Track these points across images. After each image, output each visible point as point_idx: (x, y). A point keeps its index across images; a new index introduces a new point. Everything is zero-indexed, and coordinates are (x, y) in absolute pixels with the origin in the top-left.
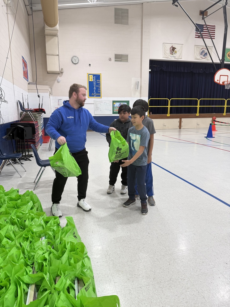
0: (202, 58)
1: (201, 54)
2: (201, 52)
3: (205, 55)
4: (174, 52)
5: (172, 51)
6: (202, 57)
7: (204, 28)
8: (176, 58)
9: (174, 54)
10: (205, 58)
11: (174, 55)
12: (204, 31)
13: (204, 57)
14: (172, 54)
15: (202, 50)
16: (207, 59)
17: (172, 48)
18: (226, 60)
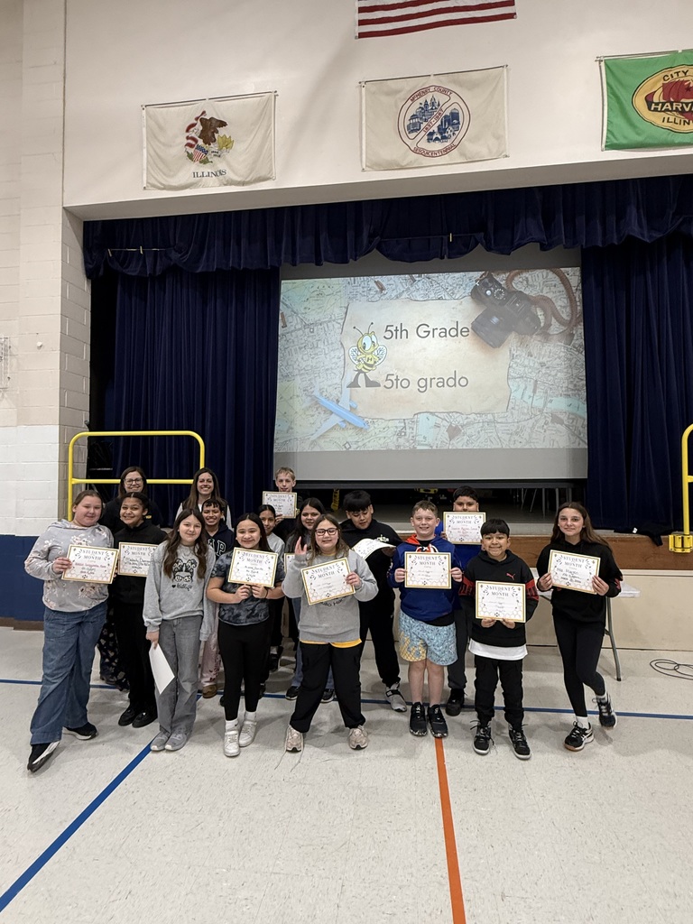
0: (427, 154)
1: (413, 128)
2: (413, 117)
3: (442, 130)
4: (214, 147)
5: (201, 142)
8: (230, 175)
9: (215, 159)
10: (447, 151)
11: (220, 165)
13: (437, 146)
14: (205, 162)
15: (422, 100)
16: (463, 154)
17: (199, 127)
18: (640, 139)
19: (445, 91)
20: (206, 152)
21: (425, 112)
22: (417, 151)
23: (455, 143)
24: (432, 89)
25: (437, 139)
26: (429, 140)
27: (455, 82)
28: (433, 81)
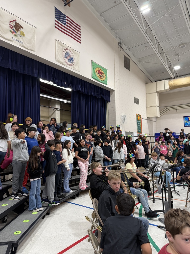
1: (66, 57)
2: (65, 54)
4: (18, 33)
5: (14, 29)
6: (67, 61)
7: (67, 21)
8: (24, 44)
9: (19, 37)
10: (71, 65)
12: (67, 24)
13: (69, 63)
14: (16, 36)
15: (67, 51)
16: (73, 68)
17: (14, 23)
18: (96, 78)
19: (71, 51)
20: (16, 33)
21: (67, 54)
22: (66, 62)
23: (73, 64)
24: (69, 50)
25: (69, 61)
26: (68, 61)
27: (72, 50)
28: (69, 48)
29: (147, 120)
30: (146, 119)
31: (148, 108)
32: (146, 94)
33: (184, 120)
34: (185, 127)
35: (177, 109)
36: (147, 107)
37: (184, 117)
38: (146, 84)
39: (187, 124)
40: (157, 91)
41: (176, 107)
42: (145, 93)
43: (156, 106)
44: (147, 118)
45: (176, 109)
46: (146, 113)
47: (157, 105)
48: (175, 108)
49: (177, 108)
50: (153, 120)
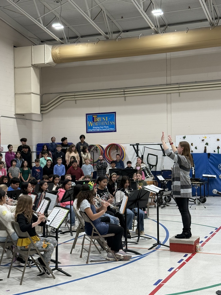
29: (16, 118)
30: (14, 117)
31: (17, 96)
32: (15, 68)
33: (86, 121)
34: (87, 132)
35: (76, 99)
36: (15, 94)
37: (87, 114)
38: (14, 47)
39: (91, 128)
40: (32, 65)
41: (74, 94)
42: (12, 67)
43: (30, 93)
44: (16, 114)
45: (74, 99)
46: (13, 105)
47: (32, 91)
48: (73, 97)
49: (76, 96)
50: (34, 119)
